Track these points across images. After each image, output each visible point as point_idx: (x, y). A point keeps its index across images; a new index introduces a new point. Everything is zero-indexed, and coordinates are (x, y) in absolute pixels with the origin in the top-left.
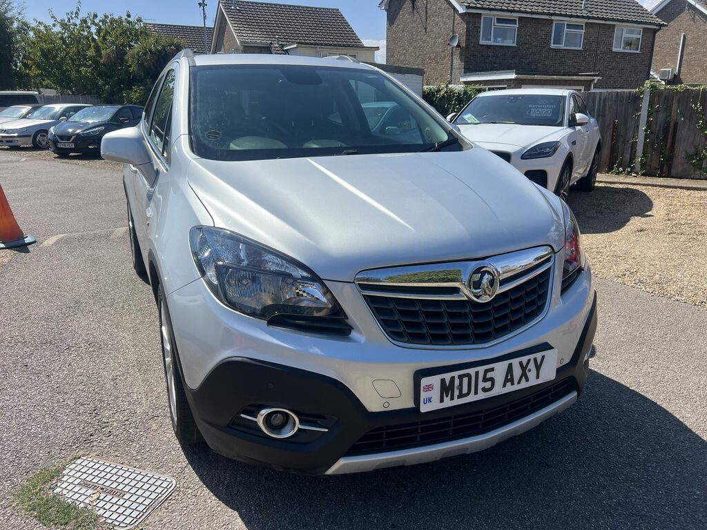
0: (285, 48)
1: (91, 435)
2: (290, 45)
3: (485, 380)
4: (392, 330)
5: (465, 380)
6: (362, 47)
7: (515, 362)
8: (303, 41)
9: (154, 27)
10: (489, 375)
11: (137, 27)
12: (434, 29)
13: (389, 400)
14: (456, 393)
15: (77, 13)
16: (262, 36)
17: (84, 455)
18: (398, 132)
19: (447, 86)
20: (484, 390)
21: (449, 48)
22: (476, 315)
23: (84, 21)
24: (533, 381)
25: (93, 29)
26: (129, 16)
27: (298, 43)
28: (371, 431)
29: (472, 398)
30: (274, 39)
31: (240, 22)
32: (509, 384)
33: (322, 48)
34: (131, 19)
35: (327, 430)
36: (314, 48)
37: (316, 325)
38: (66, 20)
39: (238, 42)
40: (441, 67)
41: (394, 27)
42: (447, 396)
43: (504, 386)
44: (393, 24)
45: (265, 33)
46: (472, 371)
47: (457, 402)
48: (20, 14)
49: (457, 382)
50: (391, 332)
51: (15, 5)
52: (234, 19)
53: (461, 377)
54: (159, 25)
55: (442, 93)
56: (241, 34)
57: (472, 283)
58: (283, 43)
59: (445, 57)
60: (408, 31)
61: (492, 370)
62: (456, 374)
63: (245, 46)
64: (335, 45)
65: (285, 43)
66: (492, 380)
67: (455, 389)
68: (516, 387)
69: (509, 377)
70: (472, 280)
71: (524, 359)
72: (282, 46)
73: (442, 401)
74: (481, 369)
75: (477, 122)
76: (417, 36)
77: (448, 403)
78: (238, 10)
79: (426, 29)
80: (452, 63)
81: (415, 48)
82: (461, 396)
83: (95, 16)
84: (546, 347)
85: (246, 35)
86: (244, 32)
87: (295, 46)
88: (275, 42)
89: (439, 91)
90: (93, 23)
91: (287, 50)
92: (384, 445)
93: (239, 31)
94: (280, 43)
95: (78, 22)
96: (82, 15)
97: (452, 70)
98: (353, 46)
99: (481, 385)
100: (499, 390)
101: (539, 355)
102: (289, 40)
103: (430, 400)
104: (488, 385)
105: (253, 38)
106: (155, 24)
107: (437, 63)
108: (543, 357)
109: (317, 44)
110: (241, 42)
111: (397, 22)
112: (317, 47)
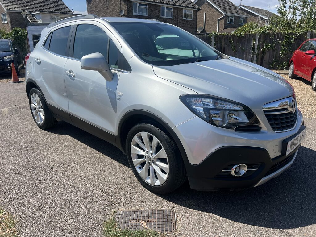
0: (32, 14)
2: (35, 12)
6: (73, 14)
12: (111, 7)
13: (276, 153)
16: (18, 7)
17: (117, 210)
20: (297, 144)
21: (120, 16)
27: (40, 11)
30: (25, 9)
33: (53, 14)
35: (257, 169)
39: (5, 10)
44: (90, 3)
45: (20, 6)
56: (6, 6)
60: (98, 7)
63: (9, 12)
70: (292, 104)
72: (31, 12)
76: (103, 10)
79: (107, 7)
82: (293, 147)
86: (8, 5)
87: (39, 12)
91: (34, 15)
94: (29, 11)
98: (68, 13)
105: (13, 8)
109: (51, 12)
110: (7, 10)
111: (92, 3)
112: (50, 14)
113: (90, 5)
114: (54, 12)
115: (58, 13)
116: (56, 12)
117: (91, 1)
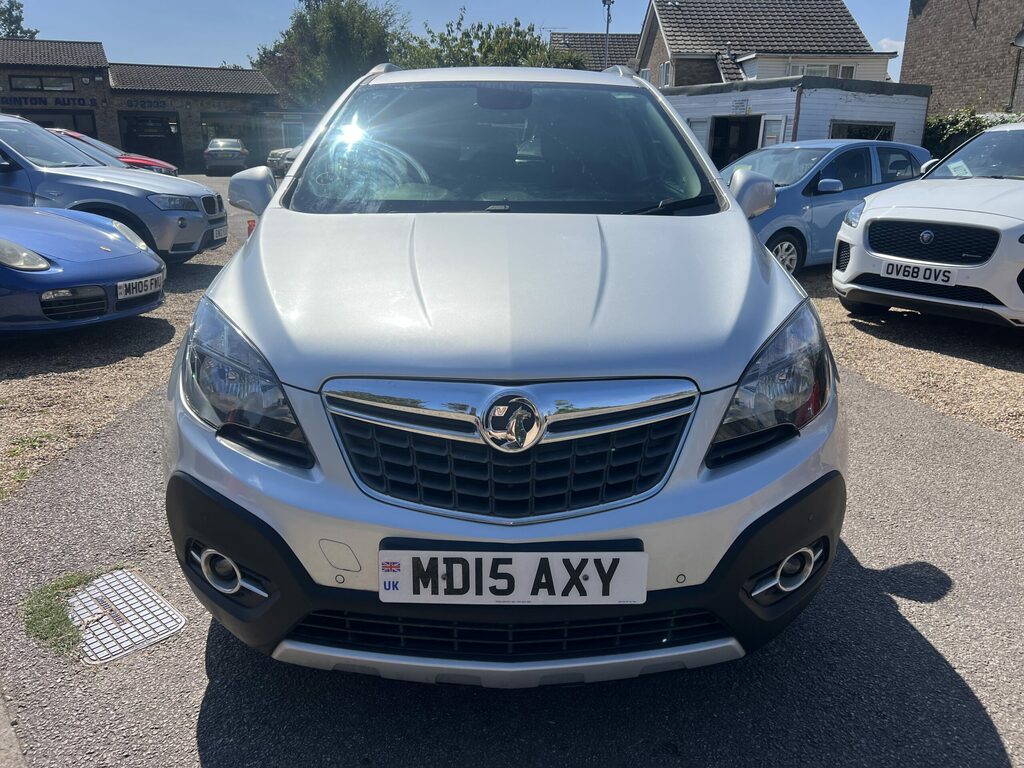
0: (738, 60)
1: (150, 546)
2: (745, 55)
3: (495, 574)
4: (366, 471)
5: (458, 569)
6: (871, 53)
7: (555, 559)
8: (770, 48)
9: (564, 38)
10: (502, 569)
11: (528, 37)
12: (991, 20)
13: (344, 573)
14: (442, 585)
15: (459, 24)
16: (706, 43)
17: (128, 567)
18: (841, 189)
19: (973, 114)
20: (494, 590)
21: (1013, 50)
22: (499, 471)
23: (466, 35)
24: (594, 596)
25: (476, 45)
26: (518, 24)
27: (758, 51)
28: (316, 612)
29: (470, 598)
30: (723, 47)
31: (676, 25)
32: (543, 592)
33: (797, 57)
34: (520, 29)
35: (266, 595)
36: (785, 57)
37: (272, 446)
38: (446, 33)
39: (669, 54)
40: (995, 83)
41: (921, 18)
42: (426, 586)
43: (535, 592)
44: (920, 13)
45: (712, 38)
46: (470, 557)
47: (442, 599)
48: (403, 28)
49: (442, 569)
50: (365, 474)
51: (397, 17)
52: (668, 20)
53: (449, 562)
54: (570, 34)
55: (960, 125)
56: (675, 42)
57: (490, 419)
58: (737, 52)
59: (1004, 66)
60: (945, 24)
61: (509, 561)
62: (441, 555)
63: (678, 60)
64: (823, 52)
65: (740, 52)
66: (510, 579)
67: (440, 579)
68: (558, 600)
69: (544, 580)
70: (492, 414)
71: (575, 558)
72: (736, 56)
73: (416, 591)
74: (488, 557)
75: (969, 174)
76: (959, 32)
77: (426, 597)
78: (678, 6)
79: (975, 20)
80: (1016, 76)
81: (953, 52)
82: (450, 590)
83: (480, 27)
84: (635, 545)
85: (683, 42)
86: (681, 38)
87: (753, 56)
88: (725, 52)
89: (955, 122)
90: (477, 36)
91: (741, 63)
92: (350, 639)
93: (672, 37)
94: (732, 52)
95: (459, 36)
96: (466, 26)
97: (1014, 88)
98: (854, 52)
99: (488, 582)
100: (522, 596)
101: (607, 557)
102: (747, 47)
103: (395, 586)
104: (502, 584)
105: (692, 47)
106: (565, 34)
107: (989, 75)
108: (616, 562)
109: (792, 52)
110: (673, 54)
111: (927, 10)
112: (788, 57)
113: (918, 17)
114: (800, 52)
115: (815, 52)
116: (807, 52)
117: (925, 4)
